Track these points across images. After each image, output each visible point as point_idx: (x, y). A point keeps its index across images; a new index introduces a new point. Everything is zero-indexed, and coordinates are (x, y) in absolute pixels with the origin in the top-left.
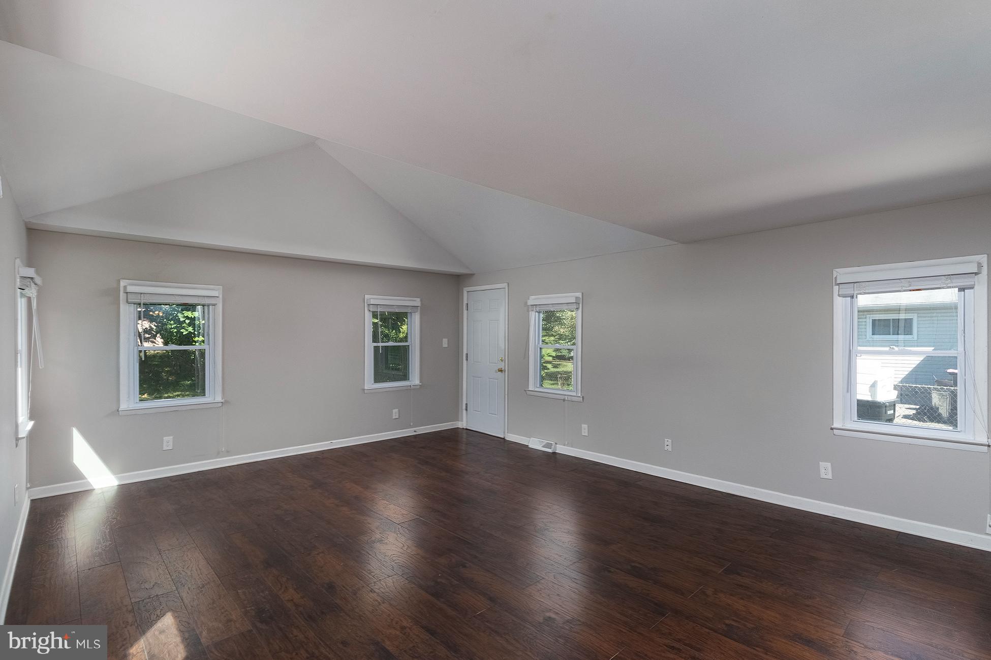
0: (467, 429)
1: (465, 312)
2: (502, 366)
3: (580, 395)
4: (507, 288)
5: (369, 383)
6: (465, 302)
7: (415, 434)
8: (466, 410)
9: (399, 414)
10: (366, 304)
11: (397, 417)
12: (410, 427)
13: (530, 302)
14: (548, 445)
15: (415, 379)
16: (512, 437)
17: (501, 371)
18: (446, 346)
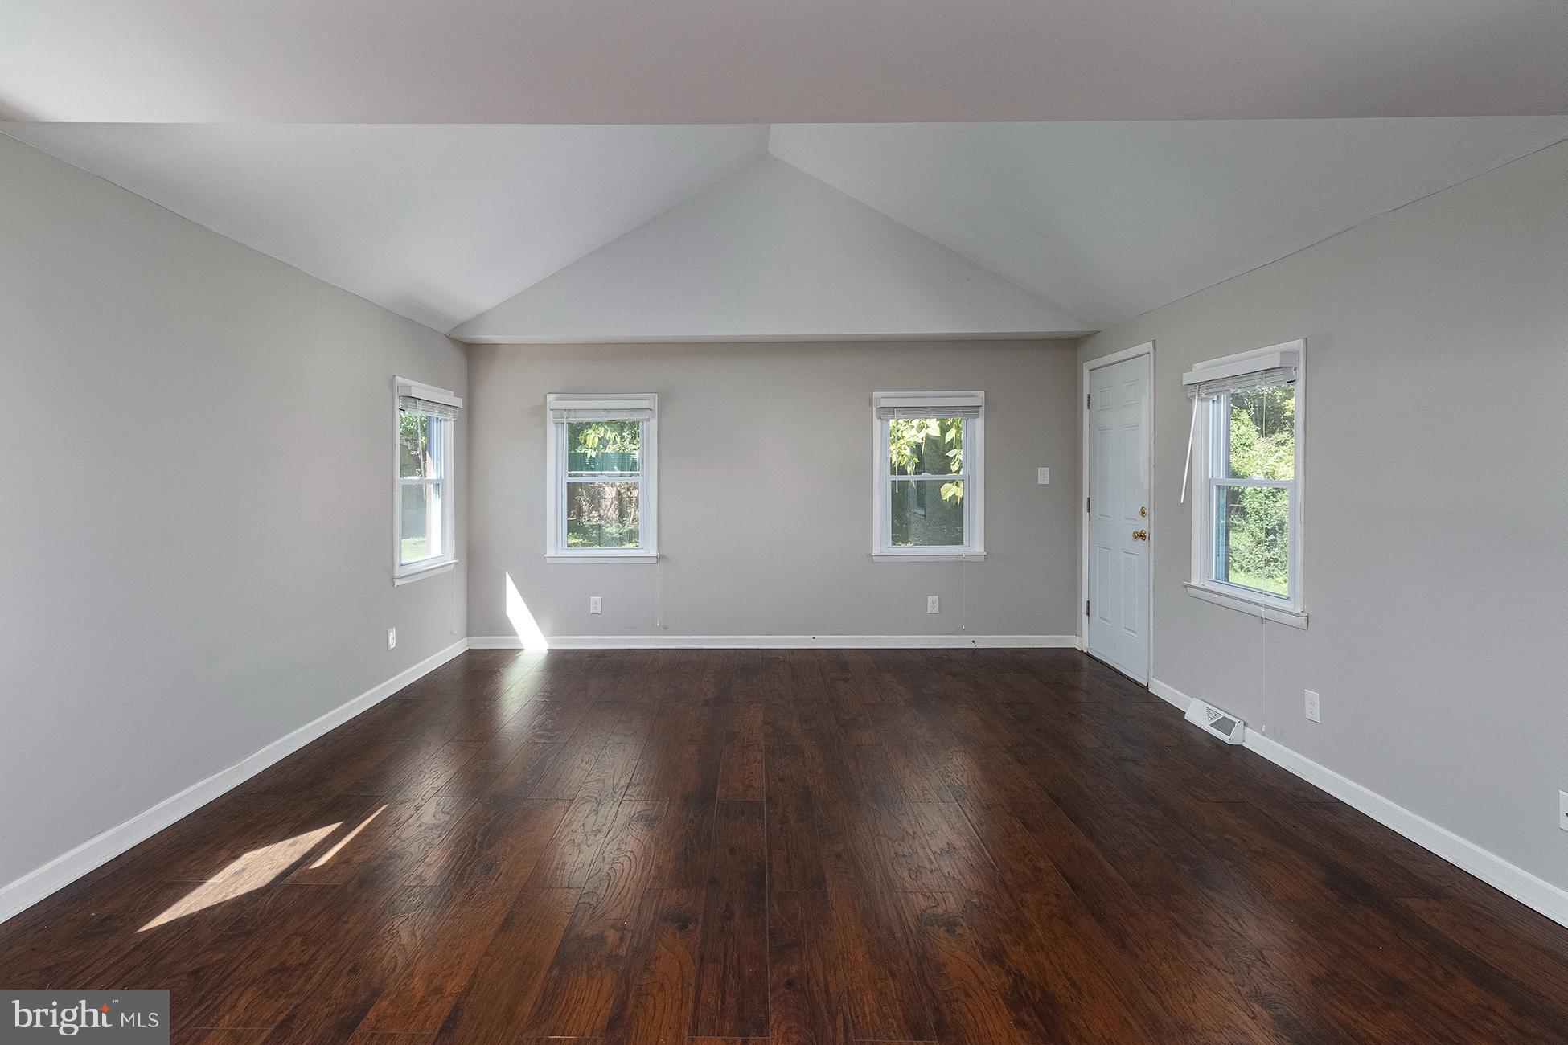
0: (1087, 654)
1: (1086, 412)
2: (1143, 525)
3: (1299, 611)
4: (1152, 354)
5: (882, 544)
6: (1086, 392)
7: (973, 646)
8: (1088, 614)
9: (940, 606)
10: (874, 409)
11: (936, 610)
12: (964, 632)
13: (1188, 379)
14: (1225, 725)
15: (975, 543)
16: (1162, 689)
17: (1141, 536)
18: (1046, 482)
